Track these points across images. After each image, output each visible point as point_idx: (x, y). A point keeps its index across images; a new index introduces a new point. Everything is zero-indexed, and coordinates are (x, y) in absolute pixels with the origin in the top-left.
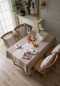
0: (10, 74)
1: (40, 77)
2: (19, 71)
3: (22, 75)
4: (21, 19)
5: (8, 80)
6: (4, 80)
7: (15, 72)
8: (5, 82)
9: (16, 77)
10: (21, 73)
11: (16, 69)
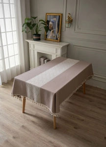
0: (16, 128)
1: (74, 129)
2: (33, 122)
3: (40, 128)
4: (34, 45)
5: (14, 138)
6: (6, 138)
7: (26, 124)
8: (7, 141)
9: (30, 131)
10: (39, 126)
11: (28, 120)
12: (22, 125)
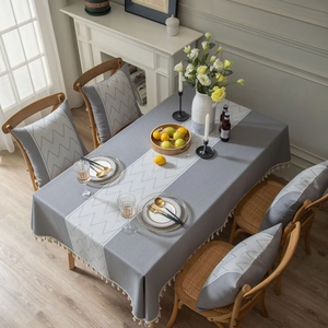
12: (38, 308)
